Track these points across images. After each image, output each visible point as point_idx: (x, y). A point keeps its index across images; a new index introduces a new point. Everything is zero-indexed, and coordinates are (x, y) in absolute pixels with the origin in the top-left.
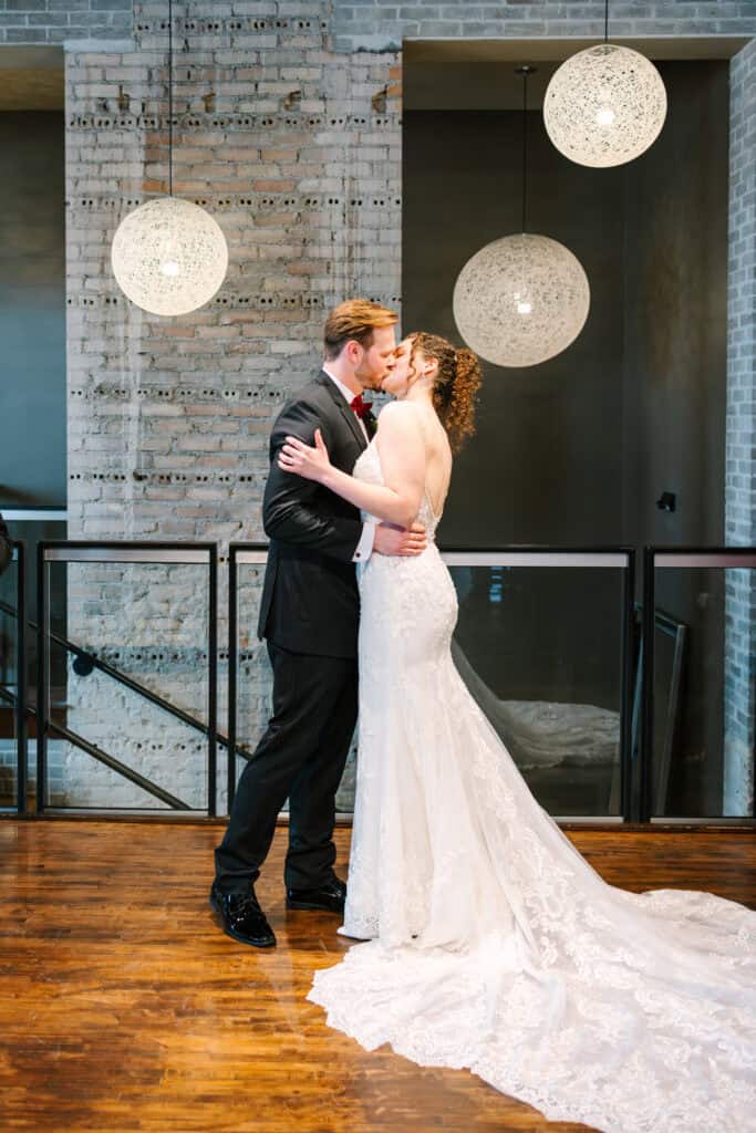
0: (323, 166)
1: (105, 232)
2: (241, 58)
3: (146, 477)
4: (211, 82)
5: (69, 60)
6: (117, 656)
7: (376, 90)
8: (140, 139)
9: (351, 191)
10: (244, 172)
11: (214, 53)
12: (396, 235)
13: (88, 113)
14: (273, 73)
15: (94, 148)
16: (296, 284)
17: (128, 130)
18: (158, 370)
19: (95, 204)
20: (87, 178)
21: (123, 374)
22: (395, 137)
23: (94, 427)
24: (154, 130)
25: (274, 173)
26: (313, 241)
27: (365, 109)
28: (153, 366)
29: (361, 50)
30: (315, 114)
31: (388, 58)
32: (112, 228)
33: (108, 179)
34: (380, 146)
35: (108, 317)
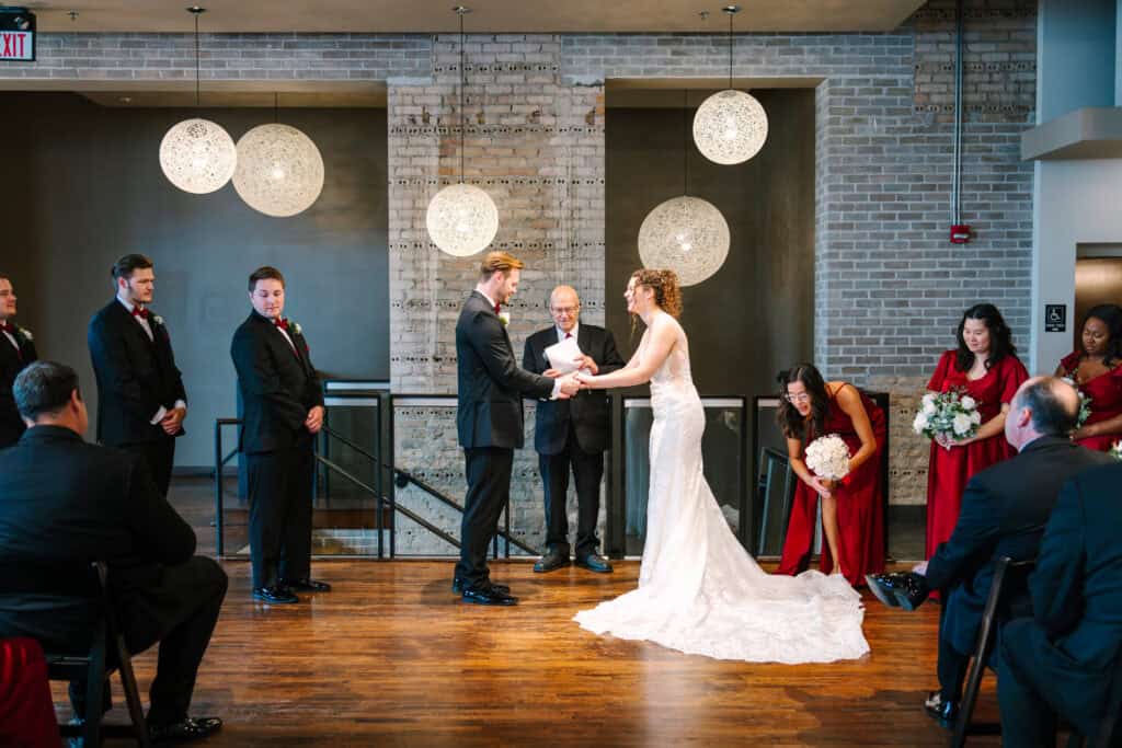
0: (554, 159)
1: (414, 202)
2: (501, 90)
3: (440, 359)
4: (482, 104)
5: (390, 90)
6: (423, 475)
7: (588, 110)
8: (436, 141)
9: (572, 175)
10: (504, 162)
11: (484, 86)
12: (601, 203)
13: (403, 125)
14: (522, 99)
15: (407, 147)
16: (537, 234)
17: (429, 136)
18: (449, 290)
19: (407, 183)
20: (402, 167)
21: (426, 293)
22: (601, 141)
23: (407, 327)
24: (445, 136)
25: (523, 163)
26: (548, 206)
27: (581, 123)
28: (446, 288)
29: (579, 84)
30: (550, 126)
31: (596, 89)
32: (419, 198)
33: (415, 167)
34: (590, 146)
35: (417, 256)
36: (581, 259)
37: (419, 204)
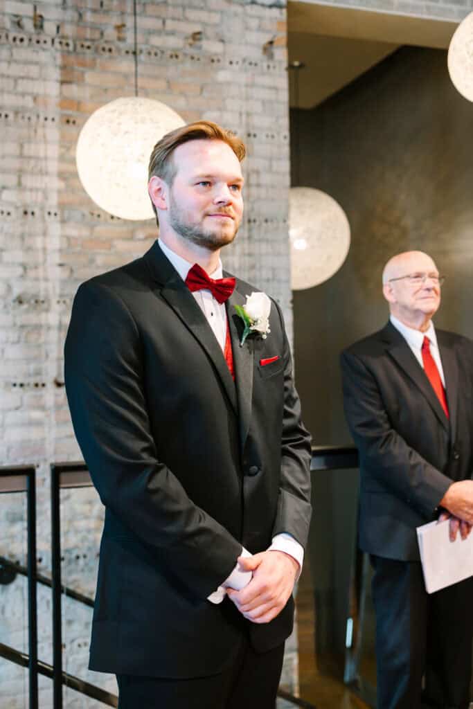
0: (224, 100)
1: (22, 146)
4: (123, 13)
7: (265, 39)
8: (55, 58)
9: (248, 125)
12: (285, 166)
13: (3, 28)
14: (178, 12)
15: (9, 62)
17: (44, 50)
19: (11, 116)
21: (42, 284)
22: (283, 82)
23: (13, 336)
24: (69, 52)
25: (180, 102)
27: (257, 54)
28: (72, 277)
29: (252, 3)
30: (216, 54)
31: (276, 12)
32: (29, 142)
33: (23, 95)
34: (271, 88)
35: (27, 229)
36: (260, 241)
37: (29, 150)
